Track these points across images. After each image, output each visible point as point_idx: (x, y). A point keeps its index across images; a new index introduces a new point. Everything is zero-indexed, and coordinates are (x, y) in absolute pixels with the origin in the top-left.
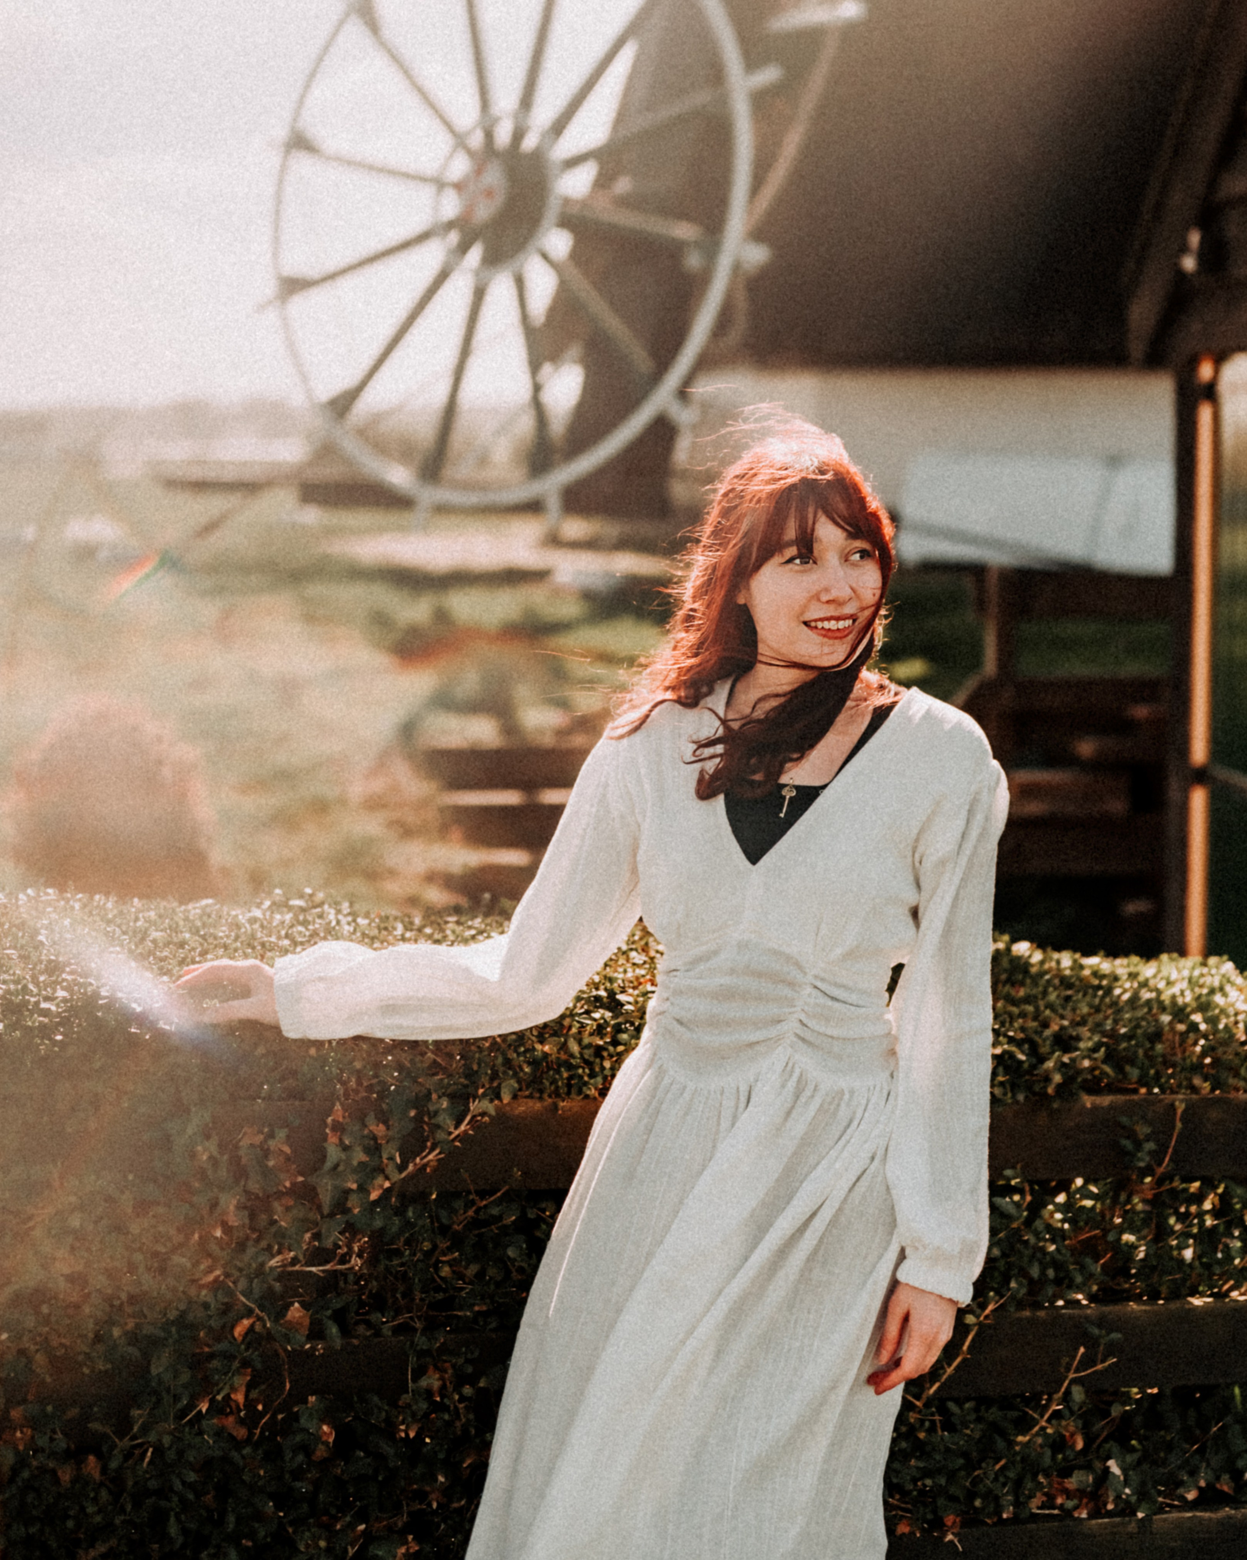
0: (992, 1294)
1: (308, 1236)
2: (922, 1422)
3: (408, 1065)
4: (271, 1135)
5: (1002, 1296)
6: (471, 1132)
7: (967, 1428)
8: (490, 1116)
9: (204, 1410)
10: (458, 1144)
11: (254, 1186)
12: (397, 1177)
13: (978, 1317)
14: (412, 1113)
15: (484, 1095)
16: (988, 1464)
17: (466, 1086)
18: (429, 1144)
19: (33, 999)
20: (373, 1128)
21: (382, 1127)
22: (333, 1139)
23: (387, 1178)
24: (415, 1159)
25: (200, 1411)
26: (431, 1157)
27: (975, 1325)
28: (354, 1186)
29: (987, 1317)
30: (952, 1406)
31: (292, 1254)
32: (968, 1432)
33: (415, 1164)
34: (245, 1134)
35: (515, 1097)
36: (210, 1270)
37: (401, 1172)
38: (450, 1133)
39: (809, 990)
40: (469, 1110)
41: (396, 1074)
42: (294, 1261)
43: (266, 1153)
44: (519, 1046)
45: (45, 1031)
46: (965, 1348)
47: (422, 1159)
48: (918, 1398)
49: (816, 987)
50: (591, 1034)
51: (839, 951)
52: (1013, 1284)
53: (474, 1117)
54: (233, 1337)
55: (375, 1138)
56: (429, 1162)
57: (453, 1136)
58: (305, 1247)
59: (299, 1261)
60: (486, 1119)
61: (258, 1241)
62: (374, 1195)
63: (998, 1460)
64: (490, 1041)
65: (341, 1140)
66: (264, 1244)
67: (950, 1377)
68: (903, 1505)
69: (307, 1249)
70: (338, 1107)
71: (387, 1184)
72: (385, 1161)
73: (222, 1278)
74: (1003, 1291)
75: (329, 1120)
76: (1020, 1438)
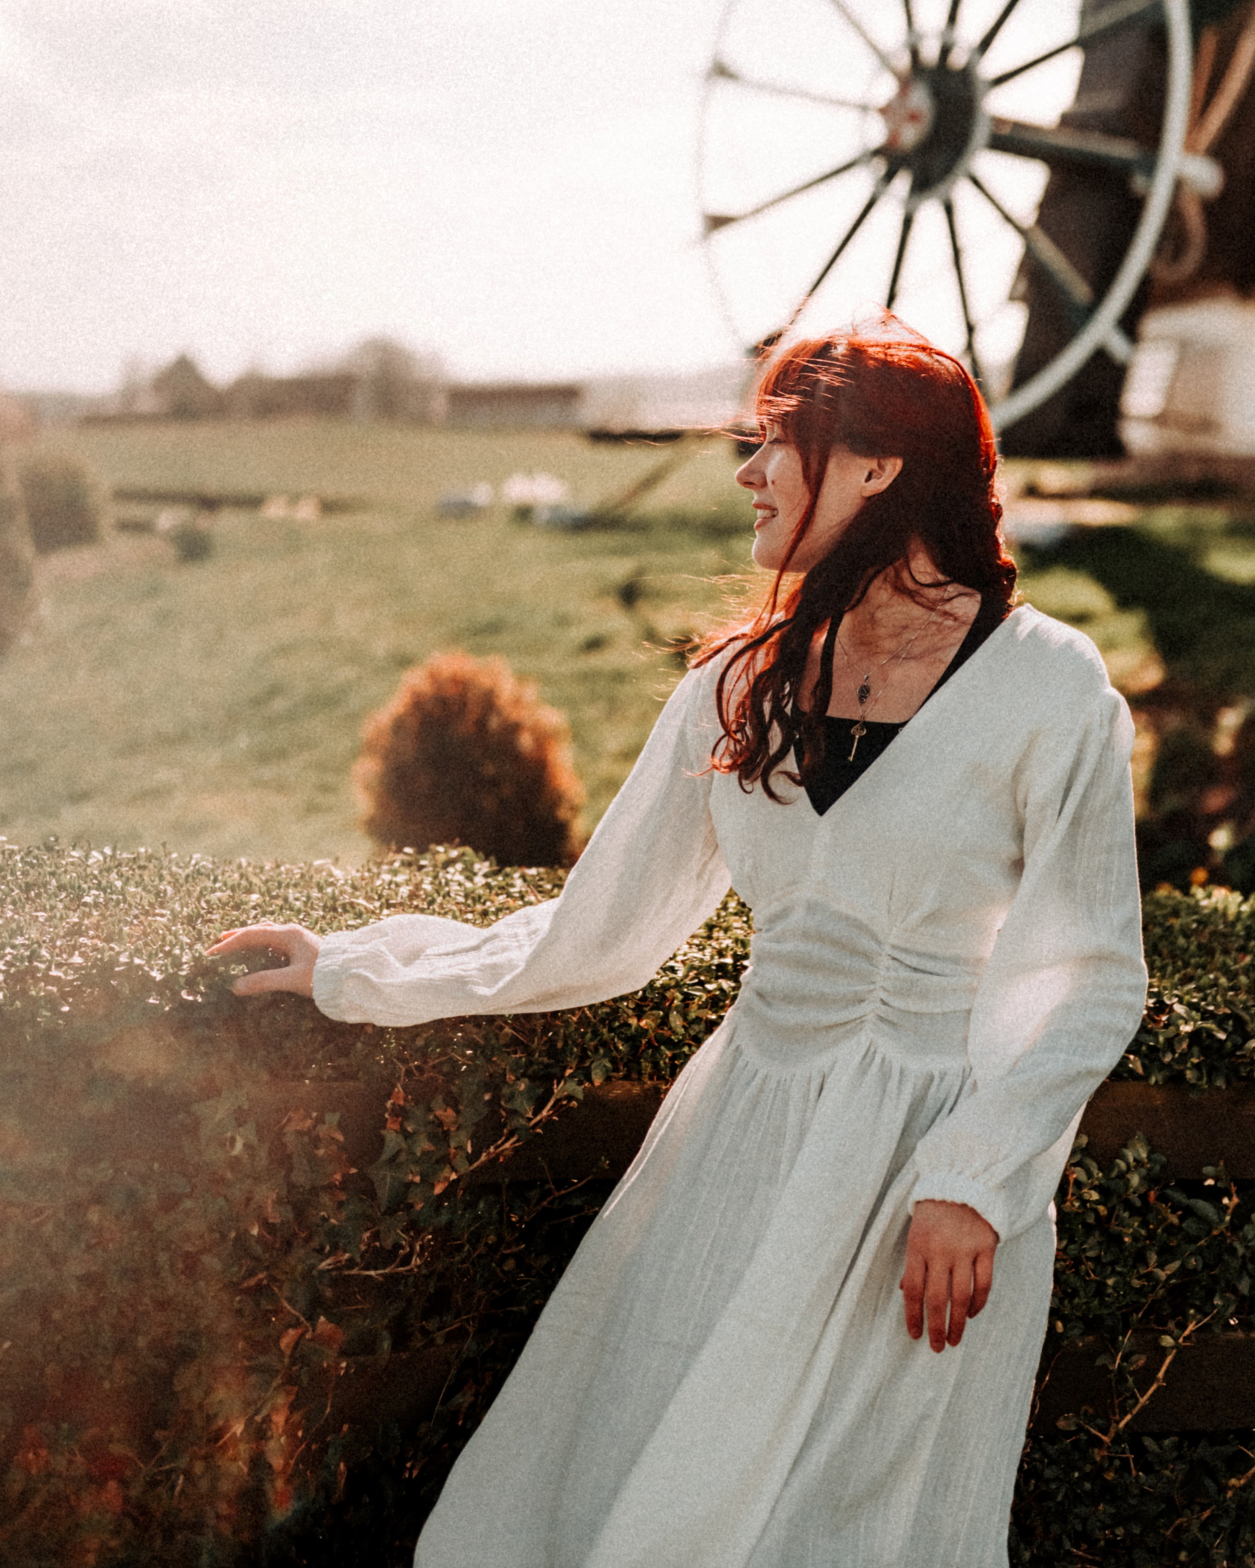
0: (1192, 1311)
1: (366, 1235)
2: (1111, 1460)
3: (482, 1042)
4: (320, 1120)
5: (1205, 1315)
6: (555, 1118)
7: (1167, 1468)
8: (577, 1100)
9: (239, 1432)
10: (539, 1131)
11: (300, 1178)
12: (465, 1168)
13: (1176, 1339)
14: (487, 1097)
15: (571, 1076)
16: (1192, 1513)
17: (547, 1066)
18: (505, 1131)
19: (42, 966)
20: (439, 1113)
21: (450, 1112)
22: (392, 1125)
23: (454, 1169)
24: (488, 1147)
25: (235, 1434)
26: (507, 1145)
27: (1172, 1348)
28: (417, 1179)
29: (1186, 1339)
30: (1148, 1442)
31: (347, 1256)
32: (1167, 1473)
33: (489, 1154)
34: (289, 1120)
35: (608, 1079)
36: (251, 1274)
37: (471, 1164)
38: (530, 1120)
39: (885, 962)
40: (553, 1093)
41: (469, 1052)
42: (351, 1263)
43: (316, 1141)
44: (615, 1020)
45: (52, 1003)
46: (1161, 1375)
47: (496, 1148)
48: (1105, 1432)
49: (894, 959)
50: (700, 1007)
51: (916, 916)
52: (1217, 1301)
53: (558, 1101)
54: (280, 1350)
55: (441, 1124)
56: (503, 1151)
57: (533, 1122)
58: (363, 1248)
59: (357, 1264)
60: (574, 1103)
61: (307, 1240)
62: (438, 1190)
63: (1203, 1508)
64: (578, 1014)
65: (401, 1125)
66: (315, 1244)
67: (1144, 1408)
68: (1090, 1557)
69: (366, 1251)
70: (399, 1088)
71: (454, 1176)
72: (453, 1151)
73: (265, 1282)
74: (1207, 1308)
75: (389, 1104)
76: (1233, 1481)
